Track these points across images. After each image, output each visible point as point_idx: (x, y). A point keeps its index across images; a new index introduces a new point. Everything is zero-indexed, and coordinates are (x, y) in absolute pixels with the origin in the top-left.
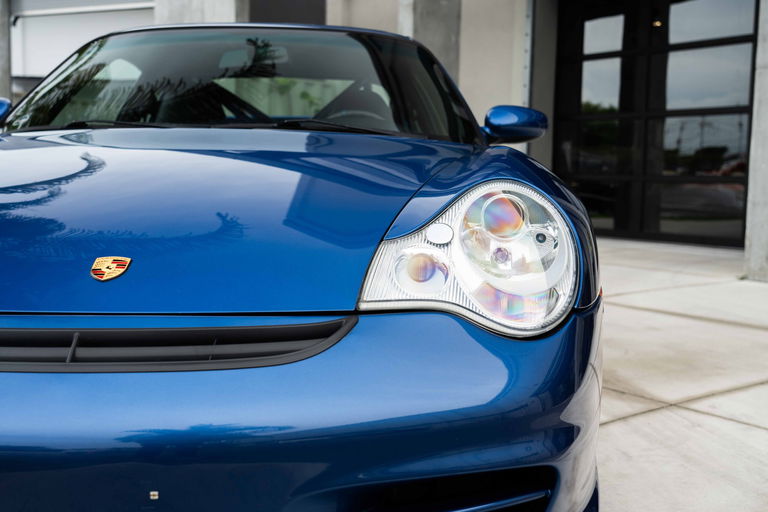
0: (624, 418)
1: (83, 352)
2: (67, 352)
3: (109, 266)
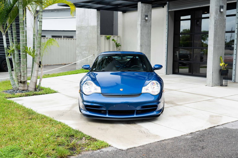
0: (172, 106)
2: (121, 96)
3: (121, 90)
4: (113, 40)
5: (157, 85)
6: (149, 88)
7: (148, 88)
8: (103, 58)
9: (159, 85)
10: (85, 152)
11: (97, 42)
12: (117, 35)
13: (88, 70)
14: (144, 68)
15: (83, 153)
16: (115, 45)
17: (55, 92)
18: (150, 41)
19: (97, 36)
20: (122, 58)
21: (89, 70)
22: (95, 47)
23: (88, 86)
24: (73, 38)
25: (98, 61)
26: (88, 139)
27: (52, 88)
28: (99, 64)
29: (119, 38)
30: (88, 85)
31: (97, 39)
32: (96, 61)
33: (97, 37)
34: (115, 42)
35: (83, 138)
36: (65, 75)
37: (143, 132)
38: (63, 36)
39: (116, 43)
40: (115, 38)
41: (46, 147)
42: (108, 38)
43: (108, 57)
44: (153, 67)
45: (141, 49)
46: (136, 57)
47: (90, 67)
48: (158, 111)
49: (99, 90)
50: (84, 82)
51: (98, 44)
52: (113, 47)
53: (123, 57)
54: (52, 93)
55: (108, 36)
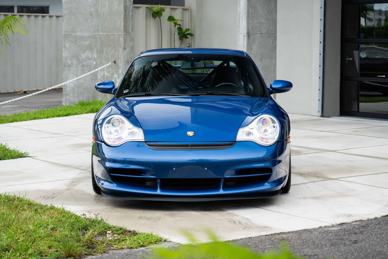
1: (192, 147)
2: (189, 147)
3: (190, 134)
4: (171, 19)
5: (273, 125)
6: (254, 131)
7: (251, 131)
8: (144, 68)
9: (277, 125)
10: (114, 251)
11: (125, 26)
12: (183, 5)
13: (111, 93)
14: (250, 89)
15: (111, 252)
16: (176, 34)
17: (21, 156)
18: (274, 23)
19: (126, 8)
20: (193, 65)
21: (114, 94)
22: (118, 40)
23: (115, 128)
24: (48, 13)
25: (133, 75)
26: (118, 232)
27: (11, 146)
28: (137, 80)
29: (187, 14)
30: (113, 125)
31: (126, 17)
32: (129, 75)
33: (125, 10)
34: (176, 24)
35: (108, 232)
36: (35, 119)
37: (237, 222)
38: (18, 7)
39: (180, 29)
40: (178, 14)
41: (35, 244)
42: (157, 15)
43: (159, 64)
44: (269, 87)
45: (249, 45)
46: (228, 64)
47: (114, 87)
48: (275, 182)
49: (139, 135)
50: (104, 120)
51: (128, 30)
52: (171, 39)
53: (195, 63)
54: (12, 158)
55: (156, 8)
